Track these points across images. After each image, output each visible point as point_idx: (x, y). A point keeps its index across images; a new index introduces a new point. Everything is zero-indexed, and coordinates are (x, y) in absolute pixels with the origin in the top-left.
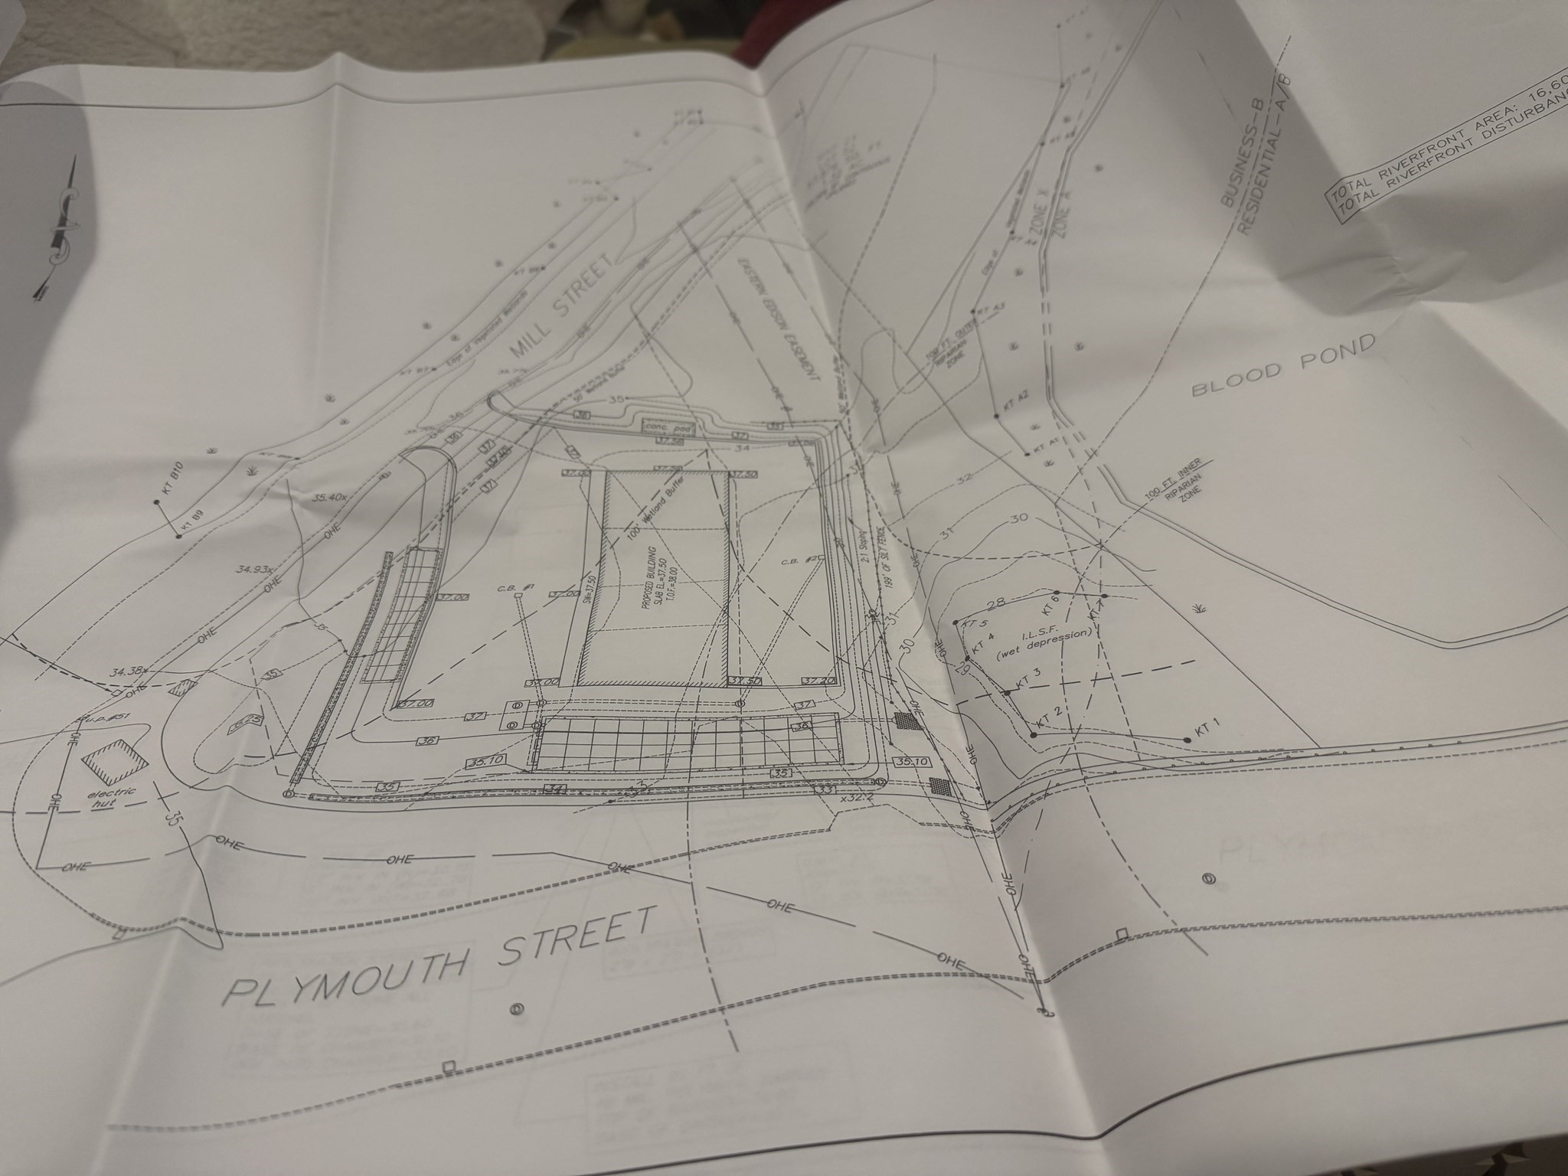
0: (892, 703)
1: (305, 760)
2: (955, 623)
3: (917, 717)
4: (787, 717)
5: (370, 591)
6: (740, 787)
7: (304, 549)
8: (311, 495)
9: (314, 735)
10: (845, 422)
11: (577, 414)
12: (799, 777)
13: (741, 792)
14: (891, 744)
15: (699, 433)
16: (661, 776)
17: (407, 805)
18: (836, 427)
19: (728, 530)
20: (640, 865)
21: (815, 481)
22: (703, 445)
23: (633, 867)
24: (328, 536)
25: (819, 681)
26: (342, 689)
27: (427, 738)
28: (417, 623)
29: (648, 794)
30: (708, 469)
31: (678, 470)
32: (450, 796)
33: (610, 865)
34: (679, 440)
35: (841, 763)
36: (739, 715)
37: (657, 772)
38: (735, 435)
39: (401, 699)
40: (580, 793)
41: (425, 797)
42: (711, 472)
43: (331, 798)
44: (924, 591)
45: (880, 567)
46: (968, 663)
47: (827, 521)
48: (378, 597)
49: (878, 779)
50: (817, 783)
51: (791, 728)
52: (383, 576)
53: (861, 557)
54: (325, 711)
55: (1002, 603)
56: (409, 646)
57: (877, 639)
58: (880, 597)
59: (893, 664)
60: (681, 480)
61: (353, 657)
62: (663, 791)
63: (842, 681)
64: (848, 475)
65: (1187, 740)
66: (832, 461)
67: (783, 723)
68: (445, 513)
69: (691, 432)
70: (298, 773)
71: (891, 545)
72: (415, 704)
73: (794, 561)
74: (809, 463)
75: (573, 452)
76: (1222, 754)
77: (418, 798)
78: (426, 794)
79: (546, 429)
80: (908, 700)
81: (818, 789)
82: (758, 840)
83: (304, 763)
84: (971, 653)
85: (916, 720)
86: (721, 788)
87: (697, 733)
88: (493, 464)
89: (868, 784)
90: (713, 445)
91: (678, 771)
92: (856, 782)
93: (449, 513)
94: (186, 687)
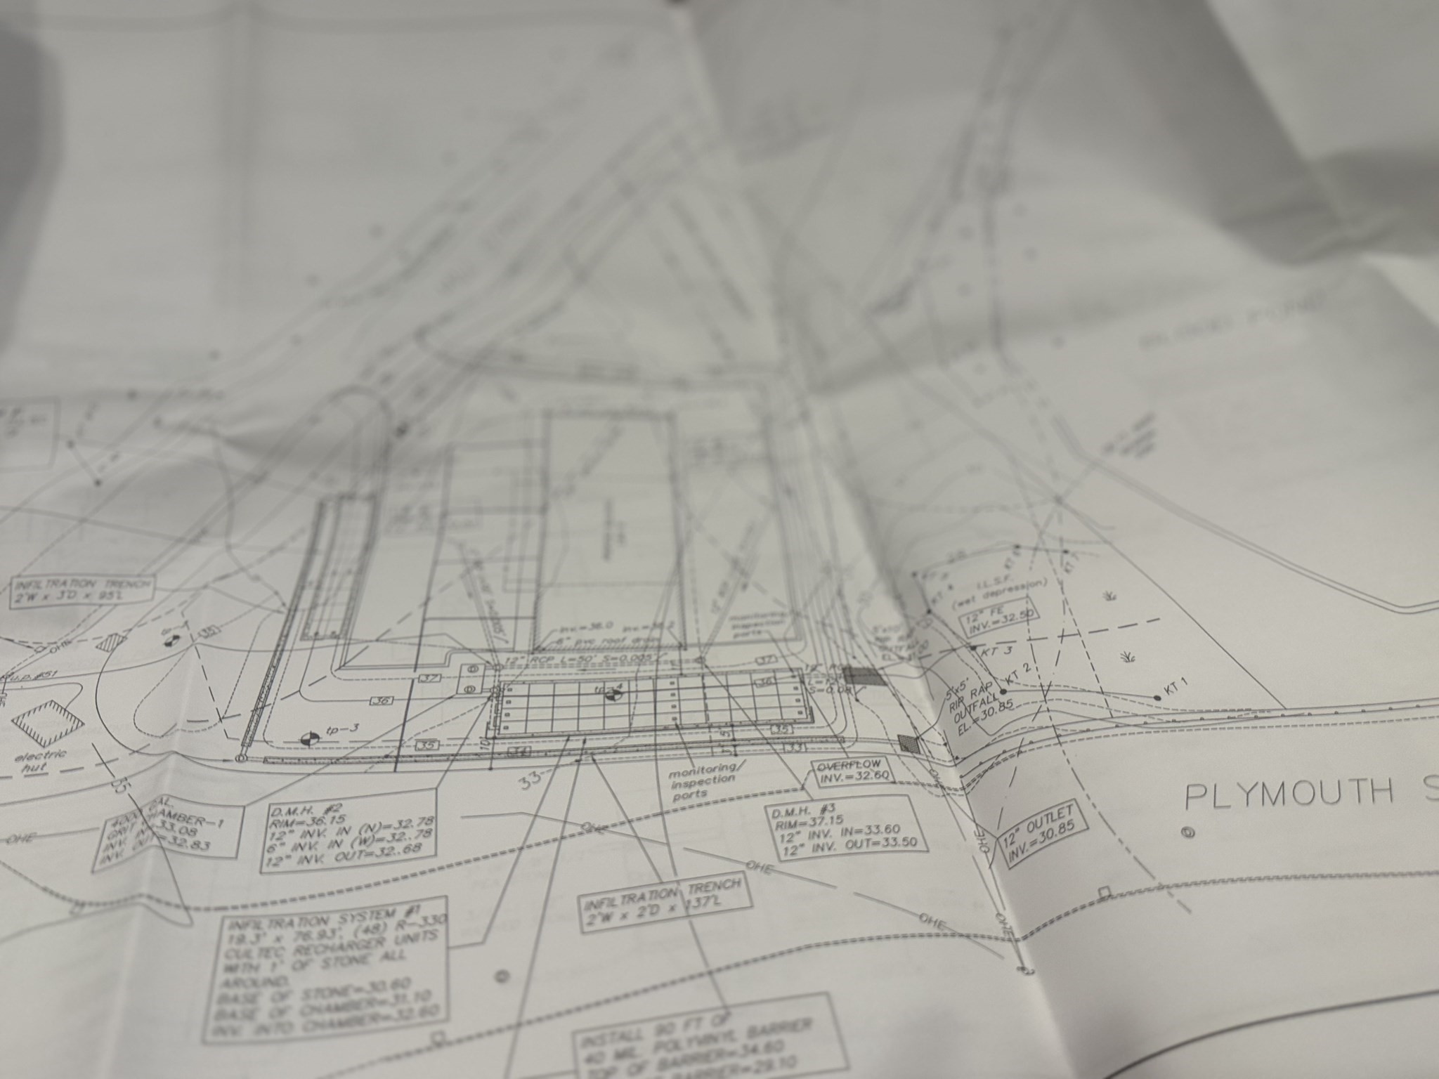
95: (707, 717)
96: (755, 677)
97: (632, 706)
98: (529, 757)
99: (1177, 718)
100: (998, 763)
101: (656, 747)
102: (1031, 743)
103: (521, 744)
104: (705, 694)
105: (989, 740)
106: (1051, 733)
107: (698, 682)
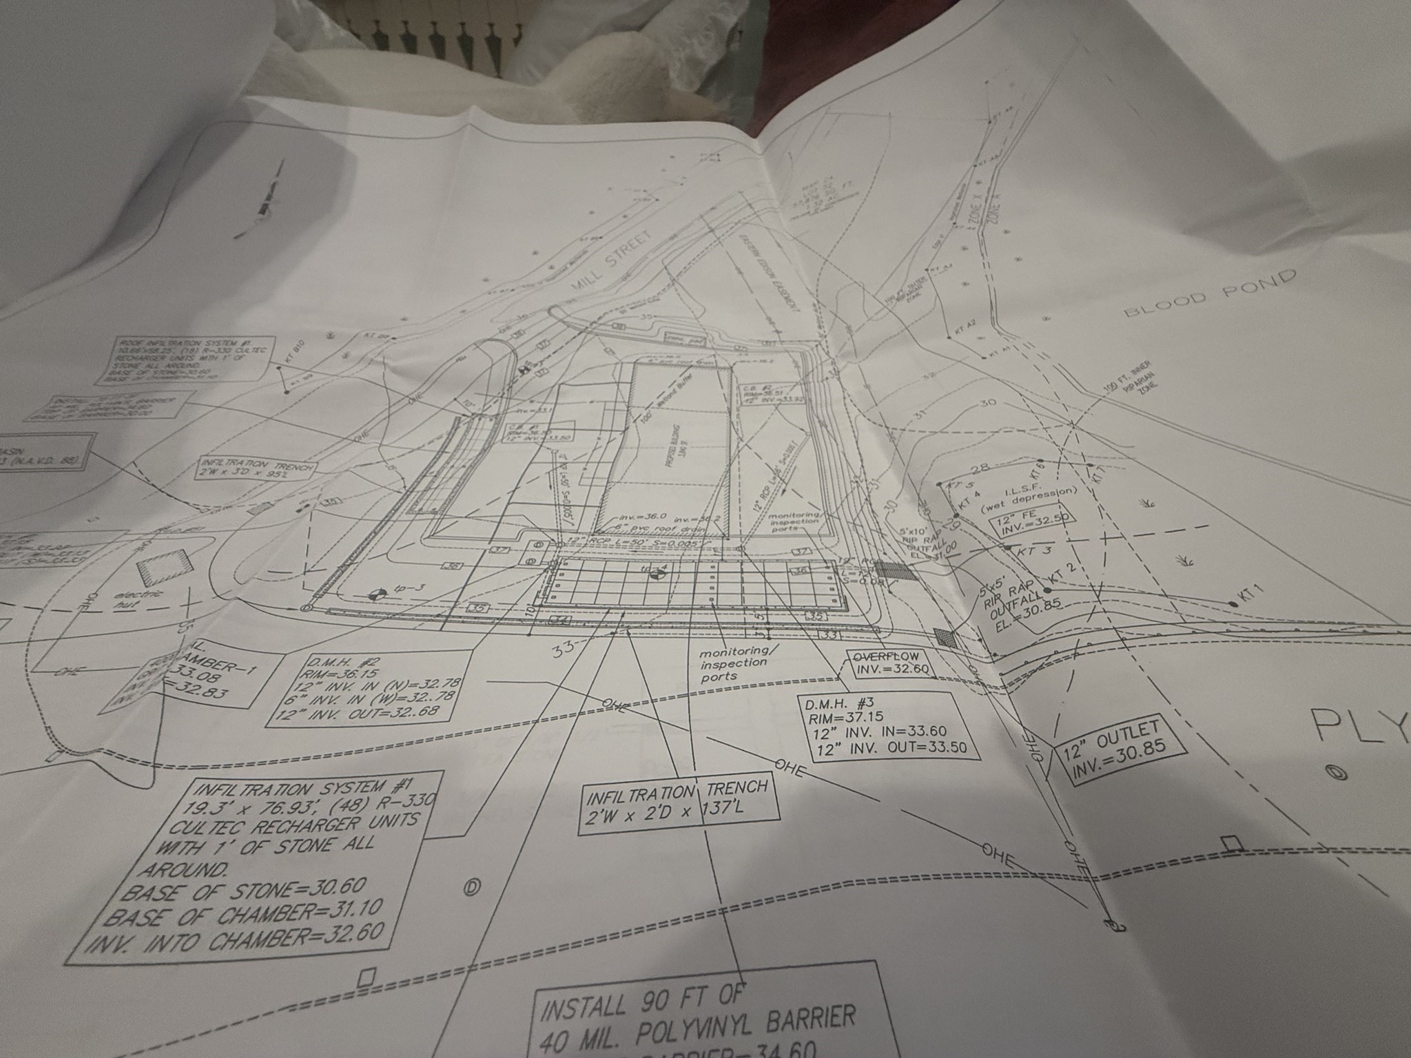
95: (743, 600)
96: (790, 565)
97: (673, 585)
98: (568, 626)
99: (1268, 627)
100: (1049, 664)
101: (690, 625)
102: (1090, 645)
103: (563, 613)
104: (742, 578)
105: (1037, 639)
106: (1112, 635)
107: (737, 567)
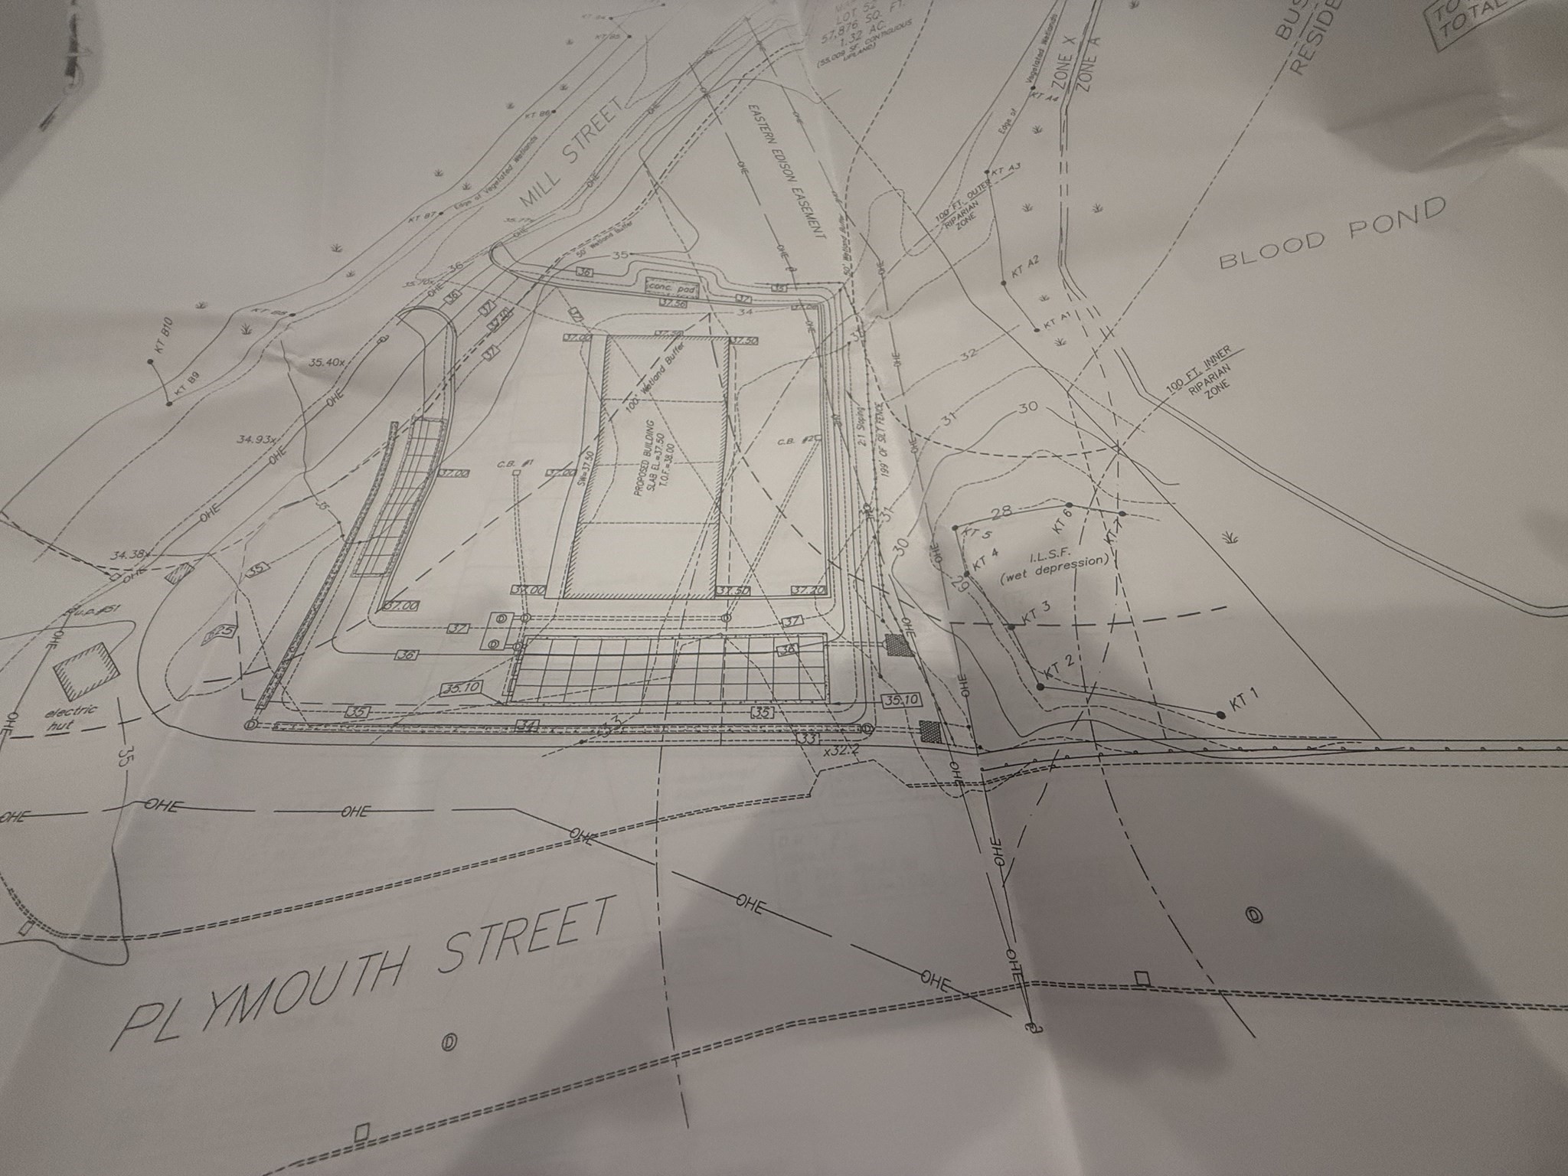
0: (883, 621)
1: (278, 678)
2: (955, 528)
3: (909, 639)
4: (774, 636)
5: (376, 464)
6: (718, 729)
7: (307, 419)
8: (308, 360)
9: (293, 643)
10: (848, 286)
11: (580, 271)
12: (779, 719)
13: (718, 737)
14: (881, 677)
15: (703, 296)
16: (637, 710)
17: (371, 738)
18: (840, 290)
19: (727, 403)
20: (604, 834)
21: (816, 349)
22: (706, 308)
23: (596, 836)
24: (331, 403)
25: (809, 590)
26: (331, 584)
27: (407, 651)
28: (415, 504)
29: (621, 733)
30: (709, 335)
31: (678, 335)
32: (419, 729)
33: (572, 832)
34: (683, 303)
35: (827, 702)
36: (723, 631)
37: (634, 704)
38: (739, 298)
39: (387, 599)
40: (552, 731)
41: (395, 729)
42: (711, 337)
43: (298, 727)
44: (923, 484)
45: (877, 451)
46: (967, 579)
47: (826, 395)
48: (383, 470)
49: (865, 725)
50: (800, 728)
51: (777, 651)
52: (390, 447)
53: (858, 439)
54: (310, 611)
55: (1008, 512)
56: (404, 532)
57: (871, 539)
58: (875, 489)
59: (886, 570)
60: (681, 347)
61: (349, 544)
62: (637, 730)
63: (833, 593)
64: (849, 343)
65: (1221, 715)
66: (834, 326)
67: (767, 645)
68: (449, 383)
69: (694, 294)
70: (268, 695)
71: (889, 426)
72: (401, 606)
73: (790, 441)
74: (812, 330)
75: (576, 315)
76: (1263, 738)
77: (386, 729)
78: (396, 724)
79: (549, 289)
80: (900, 617)
81: (801, 737)
82: (732, 806)
83: (276, 680)
84: (971, 569)
85: (908, 643)
86: (698, 729)
87: (680, 654)
88: (495, 328)
89: (853, 732)
90: (717, 308)
91: (655, 704)
92: (840, 728)
93: (452, 380)
94: (182, 572)
